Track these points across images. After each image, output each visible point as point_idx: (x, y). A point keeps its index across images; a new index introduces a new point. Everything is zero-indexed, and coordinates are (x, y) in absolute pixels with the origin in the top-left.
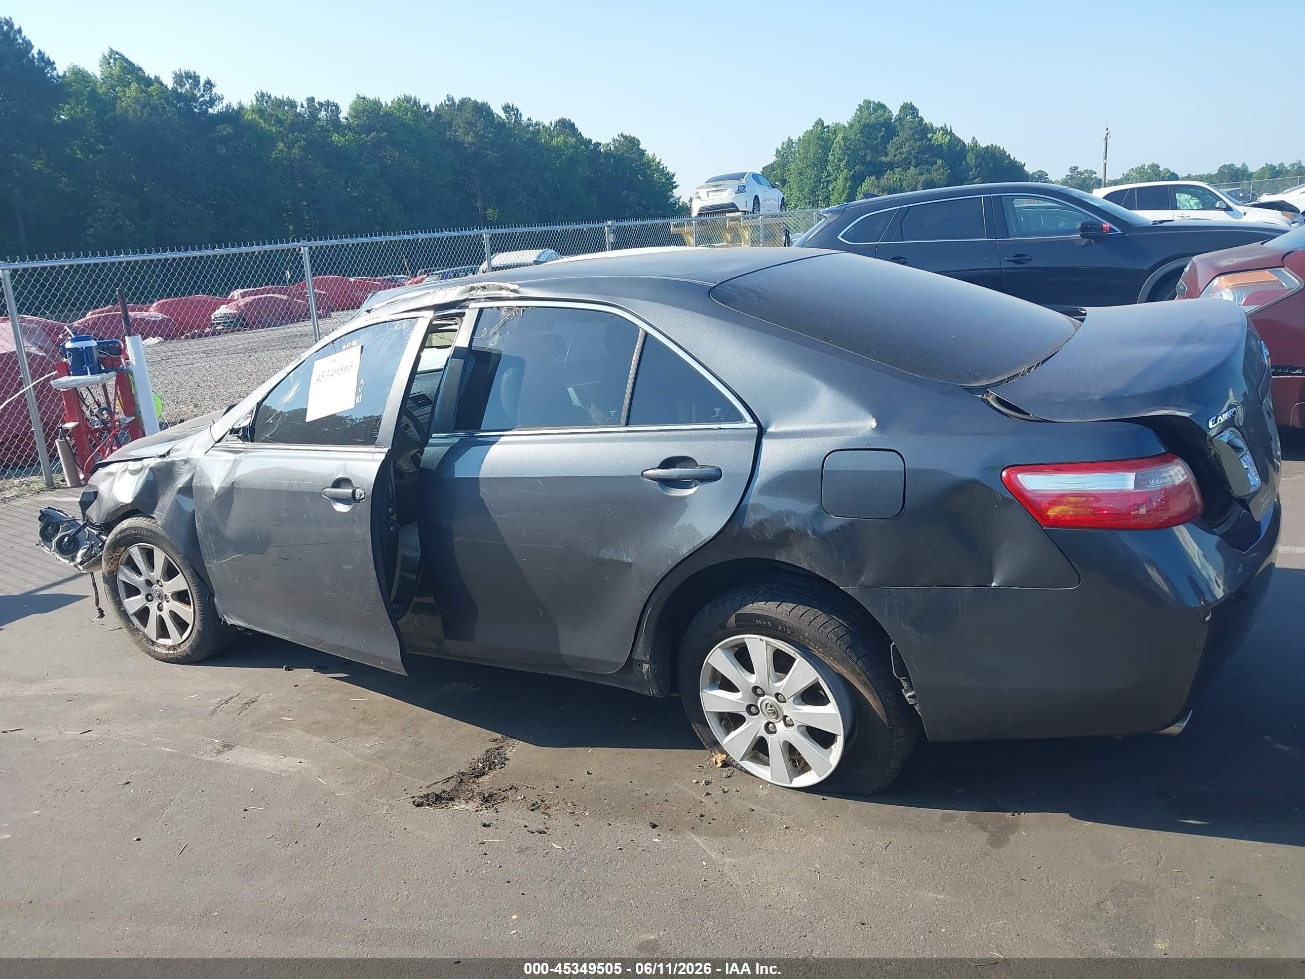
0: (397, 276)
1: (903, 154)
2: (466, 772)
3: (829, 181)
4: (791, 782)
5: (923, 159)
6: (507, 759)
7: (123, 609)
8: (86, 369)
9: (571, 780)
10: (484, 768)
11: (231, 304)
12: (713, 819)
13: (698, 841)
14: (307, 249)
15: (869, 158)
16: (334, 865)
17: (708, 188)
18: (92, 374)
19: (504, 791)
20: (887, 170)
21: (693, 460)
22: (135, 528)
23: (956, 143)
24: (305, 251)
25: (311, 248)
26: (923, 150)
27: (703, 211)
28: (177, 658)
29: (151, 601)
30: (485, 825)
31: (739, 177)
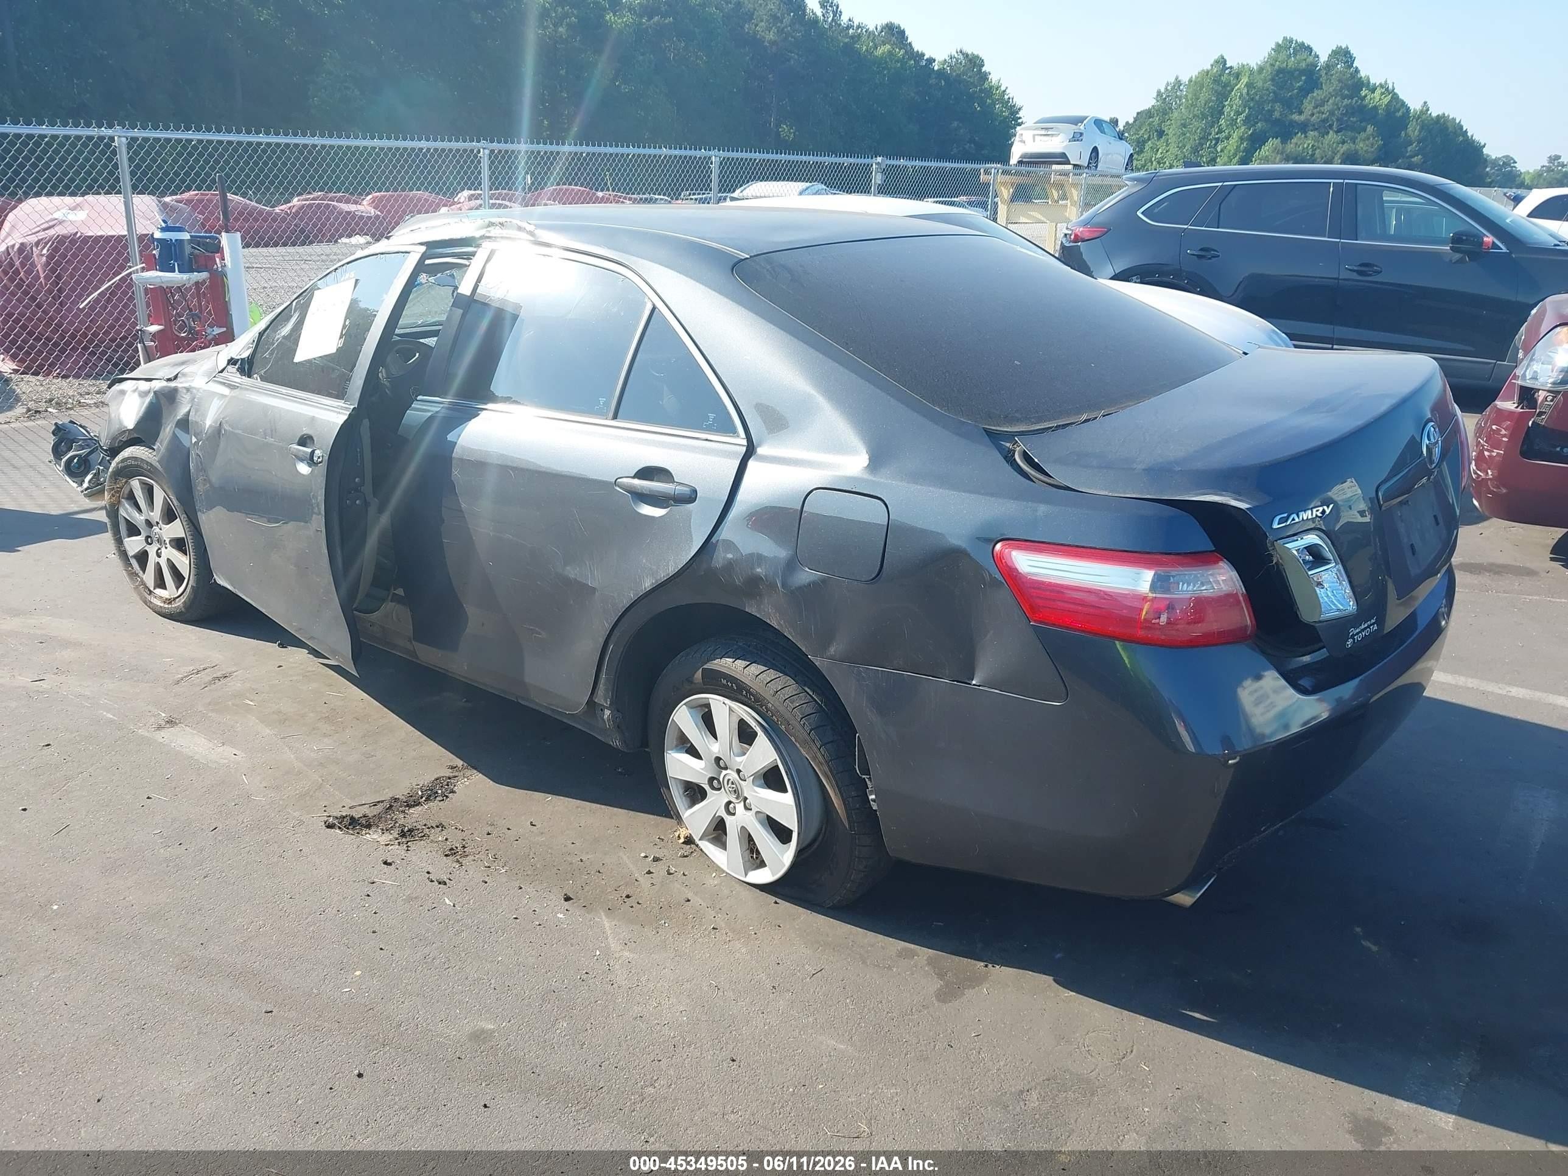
0: (657, 197)
1: (1323, 113)
2: (402, 797)
3: (1218, 138)
4: (746, 875)
5: (1349, 123)
6: (453, 792)
7: (123, 549)
8: (174, 265)
9: (509, 829)
10: (422, 798)
11: (454, 206)
12: (638, 903)
13: (607, 925)
14: (487, 152)
15: (1277, 114)
16: (205, 877)
17: (1036, 129)
18: (179, 272)
19: (428, 828)
20: (1298, 133)
21: (671, 474)
22: (136, 459)
23: (1397, 106)
24: (484, 154)
25: (492, 151)
26: (1351, 111)
27: (1025, 158)
28: (171, 614)
29: (150, 544)
30: (385, 863)
31: (1077, 121)
